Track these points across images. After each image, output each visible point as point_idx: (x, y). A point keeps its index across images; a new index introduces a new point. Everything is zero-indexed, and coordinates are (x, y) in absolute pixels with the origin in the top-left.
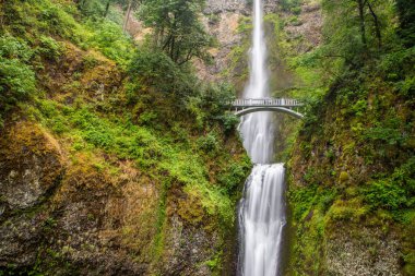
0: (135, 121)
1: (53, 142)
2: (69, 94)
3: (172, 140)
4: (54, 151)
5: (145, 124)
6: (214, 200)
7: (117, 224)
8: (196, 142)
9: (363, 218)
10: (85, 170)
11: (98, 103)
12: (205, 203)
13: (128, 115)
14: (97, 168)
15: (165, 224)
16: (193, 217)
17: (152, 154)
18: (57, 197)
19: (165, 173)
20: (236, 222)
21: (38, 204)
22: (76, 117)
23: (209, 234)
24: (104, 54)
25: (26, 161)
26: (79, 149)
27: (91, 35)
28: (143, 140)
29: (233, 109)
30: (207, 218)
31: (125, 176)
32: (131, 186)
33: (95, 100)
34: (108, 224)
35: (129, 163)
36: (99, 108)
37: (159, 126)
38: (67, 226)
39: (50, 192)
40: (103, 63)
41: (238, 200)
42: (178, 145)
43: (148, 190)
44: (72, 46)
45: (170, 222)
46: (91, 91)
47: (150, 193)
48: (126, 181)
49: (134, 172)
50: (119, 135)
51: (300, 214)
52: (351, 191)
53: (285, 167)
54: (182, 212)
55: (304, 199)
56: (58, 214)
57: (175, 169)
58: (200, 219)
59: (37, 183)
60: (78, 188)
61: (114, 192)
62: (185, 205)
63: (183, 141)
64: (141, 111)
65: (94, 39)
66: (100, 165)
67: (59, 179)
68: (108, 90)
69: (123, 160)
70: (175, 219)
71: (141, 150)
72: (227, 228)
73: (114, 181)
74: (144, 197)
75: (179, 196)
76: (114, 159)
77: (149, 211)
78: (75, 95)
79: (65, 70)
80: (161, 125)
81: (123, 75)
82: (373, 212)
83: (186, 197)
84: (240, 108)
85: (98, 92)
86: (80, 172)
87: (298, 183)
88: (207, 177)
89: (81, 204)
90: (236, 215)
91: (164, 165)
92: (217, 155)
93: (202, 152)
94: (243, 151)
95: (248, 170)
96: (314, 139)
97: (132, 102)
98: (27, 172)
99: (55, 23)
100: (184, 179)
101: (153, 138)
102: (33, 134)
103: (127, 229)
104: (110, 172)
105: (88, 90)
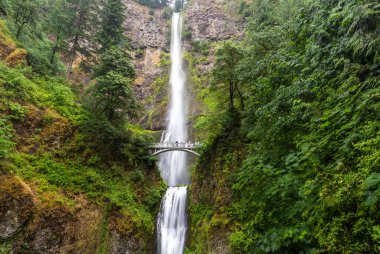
0: (84, 163)
1: (27, 188)
2: (32, 146)
3: (111, 175)
4: (29, 195)
5: (92, 165)
6: (140, 216)
7: (73, 240)
8: (128, 176)
9: (227, 226)
10: (51, 205)
11: (56, 151)
12: (135, 219)
13: (79, 159)
14: (60, 203)
15: (107, 236)
16: (127, 230)
17: (98, 188)
18: (31, 227)
19: (107, 200)
20: (155, 230)
21: (16, 234)
22: (40, 164)
23: (137, 240)
24: (58, 112)
25: (8, 205)
26: (44, 190)
27: (47, 96)
28: (92, 179)
29: (153, 149)
30: (136, 230)
31: (79, 206)
32: (83, 213)
33: (53, 149)
34: (67, 241)
35: (82, 196)
36: (57, 156)
37: (102, 166)
38: (37, 247)
39: (26, 224)
40: (58, 120)
41: (156, 214)
42: (116, 179)
43: (96, 213)
44: (33, 107)
45: (110, 235)
46: (50, 142)
47: (97, 215)
48: (80, 209)
49: (86, 202)
50: (73, 175)
51: (195, 222)
52: (222, 209)
53: (188, 189)
54: (119, 227)
55: (198, 212)
56: (31, 239)
57: (114, 197)
58: (131, 231)
59: (16, 219)
60: (45, 218)
61: (71, 218)
62: (122, 222)
63: (119, 175)
64: (89, 155)
65: (49, 99)
66: (61, 200)
67: (32, 213)
68: (63, 140)
69: (77, 194)
70: (115, 233)
71: (90, 186)
72: (149, 235)
73: (72, 210)
74: (92, 219)
75: (117, 216)
76: (71, 194)
77: (96, 228)
78: (37, 146)
79: (28, 126)
80: (103, 165)
81: (74, 128)
82: (232, 222)
83: (122, 216)
84: (158, 149)
85: (55, 142)
86: (47, 207)
87: (196, 201)
88: (136, 200)
89: (48, 230)
90: (155, 226)
91: (107, 195)
92: (143, 183)
93: (132, 182)
94: (161, 179)
95: (163, 193)
96: (205, 172)
97: (82, 149)
98: (9, 212)
99: (18, 90)
100: (121, 204)
101: (98, 176)
102: (13, 184)
103: (80, 243)
104: (68, 204)
105: (47, 142)
